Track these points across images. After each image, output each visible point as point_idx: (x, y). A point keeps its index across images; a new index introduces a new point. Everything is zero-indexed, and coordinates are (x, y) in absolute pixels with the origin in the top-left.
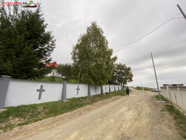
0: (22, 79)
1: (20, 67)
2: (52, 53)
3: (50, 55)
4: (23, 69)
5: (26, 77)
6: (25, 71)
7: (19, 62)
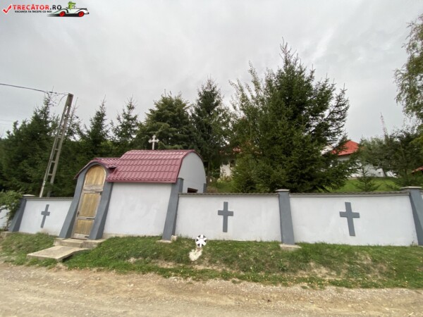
0: (305, 192)
1: (296, 171)
2: (343, 123)
3: (341, 129)
4: (302, 174)
5: (311, 188)
6: (306, 177)
7: (293, 163)
